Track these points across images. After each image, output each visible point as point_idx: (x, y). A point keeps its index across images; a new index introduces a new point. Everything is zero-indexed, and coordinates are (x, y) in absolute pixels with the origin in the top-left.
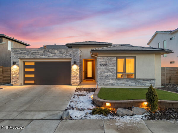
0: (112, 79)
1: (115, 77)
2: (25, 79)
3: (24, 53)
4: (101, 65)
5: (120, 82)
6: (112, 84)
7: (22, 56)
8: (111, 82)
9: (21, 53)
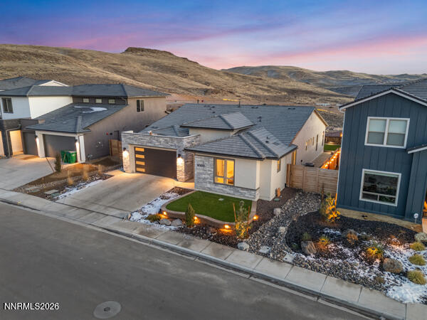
0: (210, 183)
1: (212, 181)
2: (137, 166)
3: (132, 139)
4: (198, 165)
5: (217, 187)
6: (209, 188)
7: (131, 142)
8: (209, 186)
9: (129, 138)
